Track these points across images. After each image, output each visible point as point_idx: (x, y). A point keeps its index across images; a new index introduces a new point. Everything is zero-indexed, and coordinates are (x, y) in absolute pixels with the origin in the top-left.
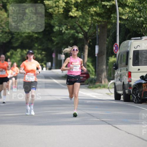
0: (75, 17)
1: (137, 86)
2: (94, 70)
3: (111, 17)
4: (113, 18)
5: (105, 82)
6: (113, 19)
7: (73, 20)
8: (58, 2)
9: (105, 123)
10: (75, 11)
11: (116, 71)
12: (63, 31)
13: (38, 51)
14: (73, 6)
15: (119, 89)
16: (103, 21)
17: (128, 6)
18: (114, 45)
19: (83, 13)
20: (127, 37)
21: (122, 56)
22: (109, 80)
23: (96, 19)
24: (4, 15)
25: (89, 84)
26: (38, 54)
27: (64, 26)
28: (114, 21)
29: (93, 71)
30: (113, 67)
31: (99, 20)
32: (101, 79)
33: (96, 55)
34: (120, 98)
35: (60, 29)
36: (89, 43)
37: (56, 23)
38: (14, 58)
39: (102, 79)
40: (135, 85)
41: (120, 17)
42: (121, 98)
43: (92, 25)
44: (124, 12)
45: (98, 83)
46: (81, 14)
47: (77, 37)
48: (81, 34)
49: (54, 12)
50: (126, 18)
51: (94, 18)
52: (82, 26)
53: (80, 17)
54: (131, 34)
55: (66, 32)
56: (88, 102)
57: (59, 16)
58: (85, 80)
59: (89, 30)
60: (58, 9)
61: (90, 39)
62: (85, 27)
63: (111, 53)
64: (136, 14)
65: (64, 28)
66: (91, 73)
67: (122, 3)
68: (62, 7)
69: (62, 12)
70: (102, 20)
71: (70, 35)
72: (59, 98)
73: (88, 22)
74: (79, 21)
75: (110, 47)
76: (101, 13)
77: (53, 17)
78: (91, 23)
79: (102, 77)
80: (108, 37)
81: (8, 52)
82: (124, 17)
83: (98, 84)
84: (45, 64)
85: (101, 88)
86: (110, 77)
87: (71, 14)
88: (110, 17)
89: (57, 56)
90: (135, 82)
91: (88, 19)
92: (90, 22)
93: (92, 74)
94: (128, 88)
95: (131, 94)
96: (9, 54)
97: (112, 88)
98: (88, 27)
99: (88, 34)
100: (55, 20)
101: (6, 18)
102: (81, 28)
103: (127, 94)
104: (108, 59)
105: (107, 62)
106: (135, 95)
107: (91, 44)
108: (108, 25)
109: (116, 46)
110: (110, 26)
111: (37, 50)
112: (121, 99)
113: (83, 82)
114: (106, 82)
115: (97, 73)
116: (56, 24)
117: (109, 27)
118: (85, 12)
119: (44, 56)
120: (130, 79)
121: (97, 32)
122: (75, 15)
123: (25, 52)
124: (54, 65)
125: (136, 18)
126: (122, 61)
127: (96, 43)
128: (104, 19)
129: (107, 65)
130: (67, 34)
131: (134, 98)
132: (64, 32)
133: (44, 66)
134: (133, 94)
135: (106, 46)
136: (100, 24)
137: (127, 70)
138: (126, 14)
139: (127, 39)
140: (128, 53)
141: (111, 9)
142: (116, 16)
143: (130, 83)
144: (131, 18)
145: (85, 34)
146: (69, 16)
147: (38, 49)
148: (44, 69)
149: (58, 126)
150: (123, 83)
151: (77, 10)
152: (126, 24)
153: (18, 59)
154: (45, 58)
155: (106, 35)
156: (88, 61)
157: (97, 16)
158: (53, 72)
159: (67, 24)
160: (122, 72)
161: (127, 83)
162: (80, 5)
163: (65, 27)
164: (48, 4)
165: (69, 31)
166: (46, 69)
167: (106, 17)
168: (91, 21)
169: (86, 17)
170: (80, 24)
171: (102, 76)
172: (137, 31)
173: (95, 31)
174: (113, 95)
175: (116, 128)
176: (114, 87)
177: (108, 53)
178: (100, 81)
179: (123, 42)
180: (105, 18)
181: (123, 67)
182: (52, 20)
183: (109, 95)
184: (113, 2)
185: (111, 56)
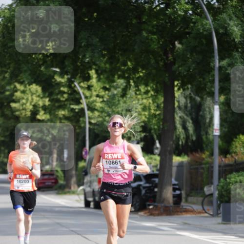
0: (43, 120)
2: (63, 175)
3: (80, 121)
4: (82, 122)
8: (25, 104)
10: (43, 114)
14: (40, 109)
15: (89, 196)
17: (97, 110)
18: (83, 150)
19: (52, 117)
22: (79, 186)
25: (58, 190)
28: (82, 125)
30: (83, 173)
32: (70, 185)
34: (90, 206)
41: (90, 121)
44: (93, 116)
46: (49, 118)
49: (21, 116)
50: (95, 122)
53: (48, 120)
57: (26, 119)
58: (54, 186)
60: (25, 112)
63: (80, 158)
66: (59, 179)
67: (91, 107)
68: (29, 110)
69: (30, 116)
75: (79, 152)
76: (69, 116)
77: (20, 120)
82: (93, 121)
83: (67, 190)
86: (80, 183)
87: (38, 117)
88: (78, 121)
93: (61, 179)
104: (77, 164)
105: (77, 167)
109: (85, 151)
113: (52, 187)
114: (75, 188)
115: (66, 178)
122: (42, 118)
125: (105, 123)
129: (77, 170)
137: (97, 176)
138: (95, 118)
141: (80, 114)
142: (84, 120)
144: (100, 123)
146: (36, 119)
150: (93, 189)
151: (45, 113)
157: (66, 120)
160: (92, 178)
162: (48, 108)
164: (15, 107)
167: (75, 120)
169: (54, 120)
171: (71, 182)
176: (84, 193)
179: (92, 146)
183: (78, 202)
184: (82, 106)
185: (81, 161)
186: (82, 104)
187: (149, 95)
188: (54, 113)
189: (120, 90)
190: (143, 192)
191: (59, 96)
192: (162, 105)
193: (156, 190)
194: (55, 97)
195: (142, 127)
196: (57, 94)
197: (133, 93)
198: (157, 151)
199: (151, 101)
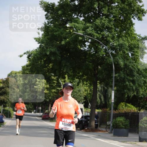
26: (30, 106)
36: (51, 104)
47: (46, 100)
51: (54, 94)
52: (49, 97)
53: (48, 93)
59: (51, 98)
73: (51, 95)
83: (54, 120)
84: (33, 111)
89: (38, 108)
119: (33, 108)
124: (37, 111)
145: (50, 100)
148: (33, 113)
149: (37, 137)
151: (47, 90)
158: (36, 114)
186: (61, 87)
187: (87, 85)
188: (51, 91)
189: (76, 83)
190: (84, 122)
191: (53, 84)
192: (92, 89)
193: (88, 122)
194: (51, 84)
195: (84, 97)
196: (52, 83)
197: (82, 85)
198: (89, 107)
199: (88, 88)
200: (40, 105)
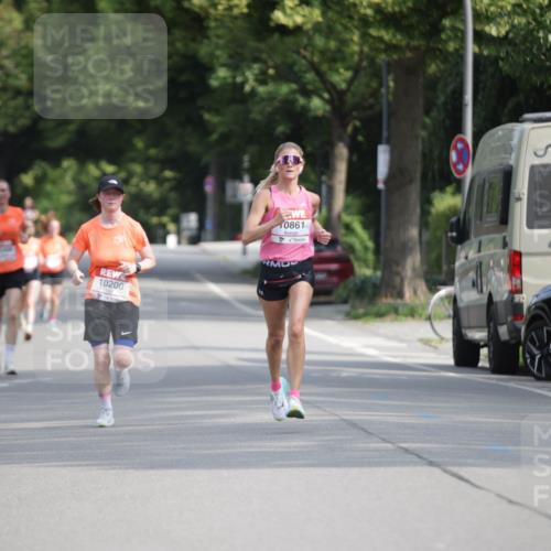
0: (298, 29)
1: (546, 308)
2: (370, 244)
3: (443, 29)
4: (449, 32)
5: (415, 292)
6: (449, 39)
7: (290, 40)
9: (417, 459)
10: (296, 6)
11: (459, 247)
12: (247, 88)
13: (145, 168)
15: (472, 324)
16: (408, 46)
18: (453, 142)
19: (330, 14)
20: (506, 111)
21: (487, 186)
22: (433, 287)
23: (381, 39)
24: (10, 21)
25: (351, 301)
27: (250, 68)
28: (451, 46)
29: (366, 248)
30: (449, 234)
31: (394, 41)
32: (398, 280)
33: (381, 186)
34: (478, 360)
35: (234, 78)
36: (353, 137)
37: (218, 53)
38: (48, 196)
39: (402, 281)
40: (538, 306)
41: (479, 28)
42: (481, 357)
43: (365, 63)
44: (492, 9)
45: (386, 296)
46: (320, 19)
47: (305, 109)
48: (321, 97)
49: (212, 11)
50: (503, 32)
51: (373, 32)
52: (324, 67)
53: (317, 27)
54: (521, 97)
55: (261, 89)
56: (345, 374)
57: (231, 25)
58: (337, 285)
59: (350, 82)
61: (355, 118)
62: (337, 71)
63: (442, 177)
64: (542, 15)
65: (250, 75)
66: (358, 259)
69: (245, 10)
70: (404, 43)
71: (276, 104)
72: (231, 359)
73: (347, 50)
74: (314, 47)
75: (436, 153)
76: (401, 12)
77: (208, 28)
78: (361, 52)
79: (403, 274)
80: (427, 112)
81: (25, 170)
82: (493, 30)
83: (386, 301)
84: (176, 220)
85: (399, 318)
86: (438, 275)
87: (279, 16)
88: (436, 29)
89: (221, 188)
90: (535, 293)
91: (348, 36)
92: (356, 48)
93: (365, 262)
94: (509, 319)
95: (519, 343)
96: (27, 179)
97: (441, 319)
98: (347, 69)
99: (349, 99)
100: (214, 40)
101: (20, 32)
102: (320, 74)
103: (506, 343)
104: (427, 202)
105: (425, 213)
106: (538, 348)
107: (360, 138)
108: (429, 61)
109: (460, 146)
110: (437, 66)
111: (140, 163)
112: (480, 364)
113: (328, 292)
114: (419, 292)
115: (382, 258)
116: (218, 58)
117: (432, 68)
118: (338, 8)
119: (172, 189)
120: (518, 281)
121: (383, 90)
122: (294, 22)
123: (93, 170)
124: (209, 225)
125: (541, 34)
126: (485, 209)
127: (380, 134)
128: (411, 38)
129: (424, 224)
130: (263, 100)
131: (533, 358)
132: (253, 92)
133: (171, 227)
134: (529, 343)
135: (420, 147)
136: (395, 57)
137: (505, 245)
138: (501, 15)
139: (504, 119)
140: (508, 176)
142: (459, 25)
143: (517, 298)
144: (522, 33)
145: (337, 98)
146: (272, 24)
147: (146, 161)
148: (172, 240)
149: (225, 473)
150: (490, 295)
151: (304, 2)
152: (502, 59)
153: (66, 199)
154: (173, 195)
155: (421, 102)
156: (347, 208)
157: (387, 27)
158: (205, 252)
159: (264, 56)
160: (482, 253)
161: (506, 296)
163: (256, 71)
165: (270, 87)
166: (179, 242)
167: (421, 27)
168: (361, 45)
169: (339, 27)
170: (316, 59)
171: (404, 267)
172: (546, 86)
173: (374, 85)
174: (449, 347)
175: (461, 478)
176: (451, 312)
177: (430, 174)
178: (394, 287)
179: (487, 130)
180: (417, 33)
181: (488, 233)
182: (206, 41)
183: (430, 346)
185: (442, 190)
200: (246, 158)
